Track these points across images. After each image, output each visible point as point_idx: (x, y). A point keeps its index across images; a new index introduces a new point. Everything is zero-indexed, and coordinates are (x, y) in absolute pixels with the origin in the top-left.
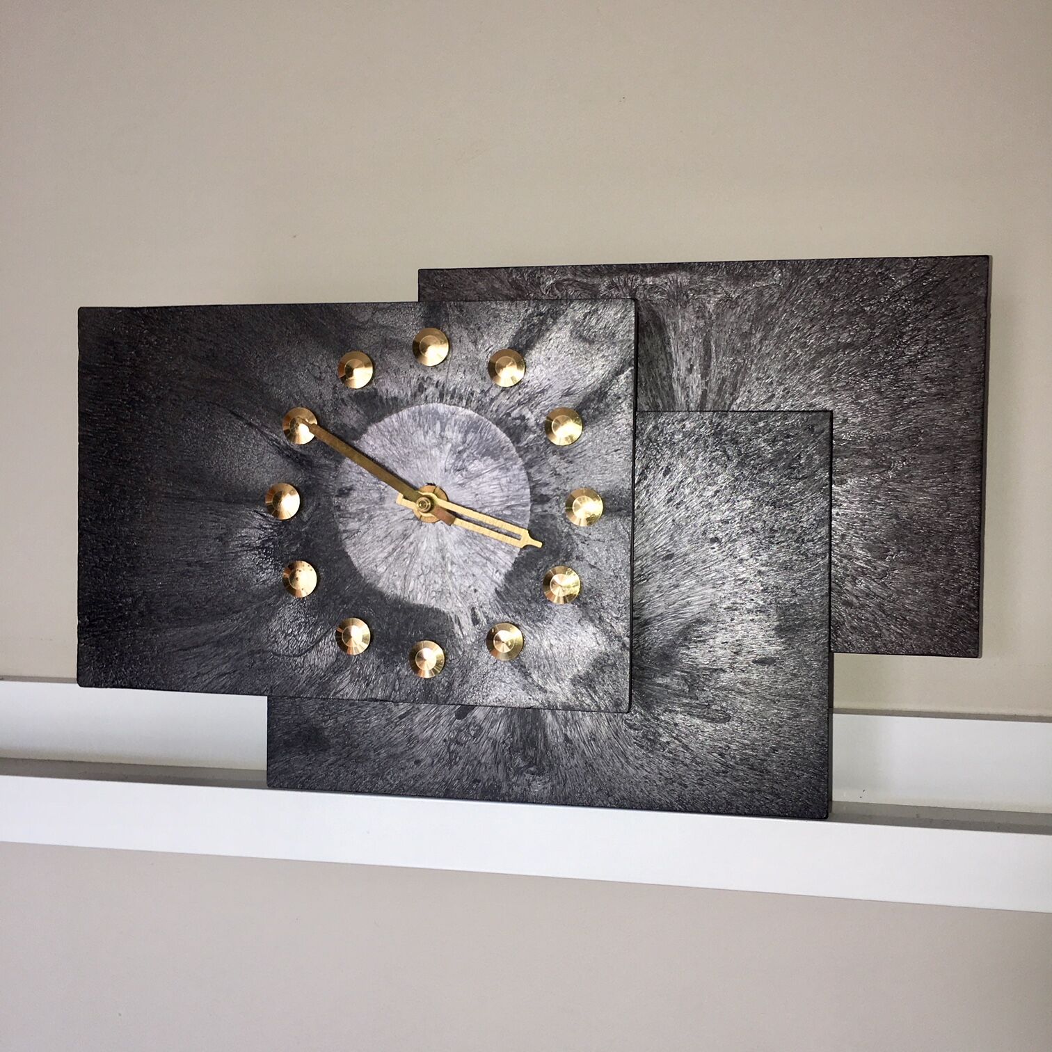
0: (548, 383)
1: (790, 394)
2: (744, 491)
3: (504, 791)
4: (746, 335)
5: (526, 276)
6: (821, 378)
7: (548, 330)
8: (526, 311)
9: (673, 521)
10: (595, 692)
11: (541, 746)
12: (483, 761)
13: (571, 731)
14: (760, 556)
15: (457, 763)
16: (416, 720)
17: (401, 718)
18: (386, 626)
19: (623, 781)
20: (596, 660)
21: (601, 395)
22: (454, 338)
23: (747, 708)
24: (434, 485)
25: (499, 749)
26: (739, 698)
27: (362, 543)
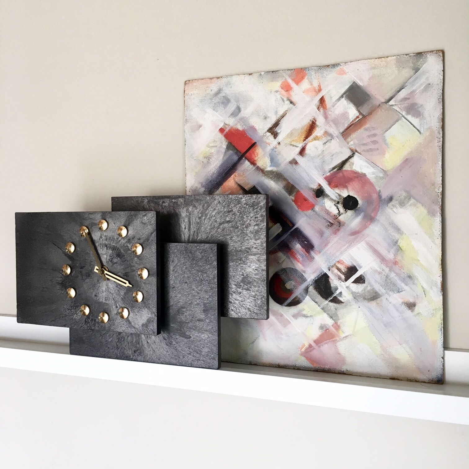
0: (134, 236)
1: (212, 237)
2: (193, 268)
3: (131, 357)
4: (200, 218)
5: (140, 199)
6: (221, 231)
7: (133, 220)
8: (128, 214)
9: (175, 276)
11: (141, 344)
12: (125, 348)
13: (149, 340)
14: (198, 288)
15: (119, 349)
16: (108, 335)
17: (104, 334)
18: (94, 307)
19: (163, 356)
20: (148, 319)
21: (148, 240)
22: (109, 222)
23: (196, 334)
24: (105, 266)
25: (130, 345)
26: (194, 331)
27: (87, 283)
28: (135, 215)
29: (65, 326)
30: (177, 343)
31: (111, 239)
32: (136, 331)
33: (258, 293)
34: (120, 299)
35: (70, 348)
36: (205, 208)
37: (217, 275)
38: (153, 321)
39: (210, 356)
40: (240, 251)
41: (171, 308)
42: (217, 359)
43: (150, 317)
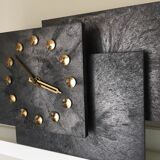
0: (61, 48)
7: (60, 33)
8: (55, 28)
21: (74, 50)
24: (38, 76)
26: (119, 134)
27: (24, 91)
28: (62, 29)
30: (103, 144)
31: (42, 52)
32: (66, 132)
34: (51, 104)
36: (127, 20)
38: (81, 125)
43: (79, 122)
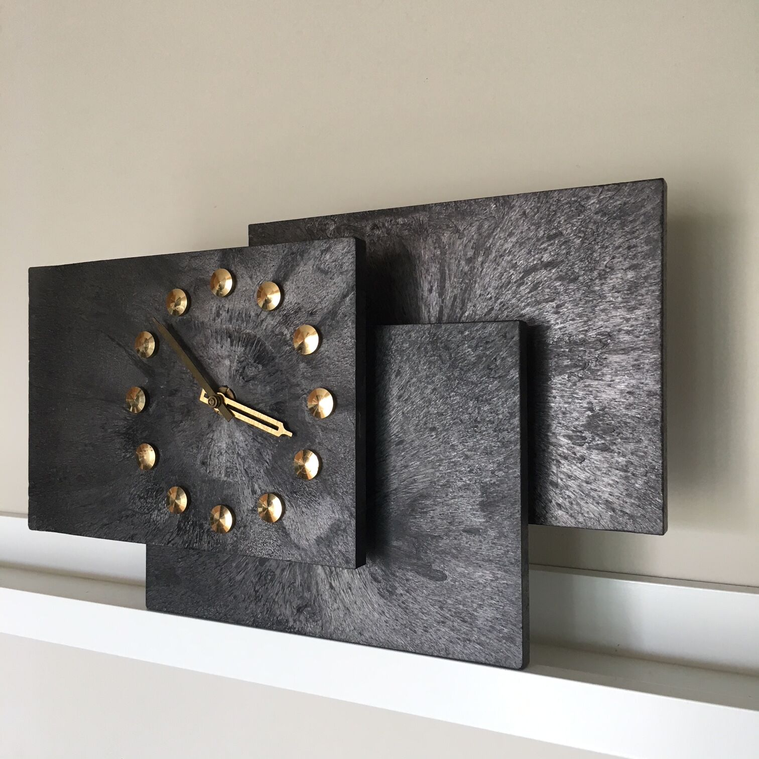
0: (298, 306)
1: (505, 307)
2: (454, 389)
4: (470, 261)
5: (317, 224)
6: (529, 292)
8: (284, 251)
9: (403, 413)
10: (332, 551)
11: (314, 591)
12: (276, 600)
13: (334, 580)
14: (467, 442)
15: (260, 600)
16: (234, 565)
17: (224, 563)
18: (198, 494)
19: (371, 623)
20: (332, 525)
21: (333, 313)
22: (239, 275)
23: (459, 570)
24: (226, 386)
25: (287, 591)
26: (453, 561)
27: (184, 431)
28: (303, 253)
29: (131, 539)
30: (408, 592)
32: (300, 555)
33: (634, 459)
34: (262, 471)
35: (146, 593)
36: (485, 234)
37: (518, 407)
38: (345, 530)
39: (500, 631)
40: (583, 342)
41: (393, 497)
42: (519, 640)
43: (339, 520)
